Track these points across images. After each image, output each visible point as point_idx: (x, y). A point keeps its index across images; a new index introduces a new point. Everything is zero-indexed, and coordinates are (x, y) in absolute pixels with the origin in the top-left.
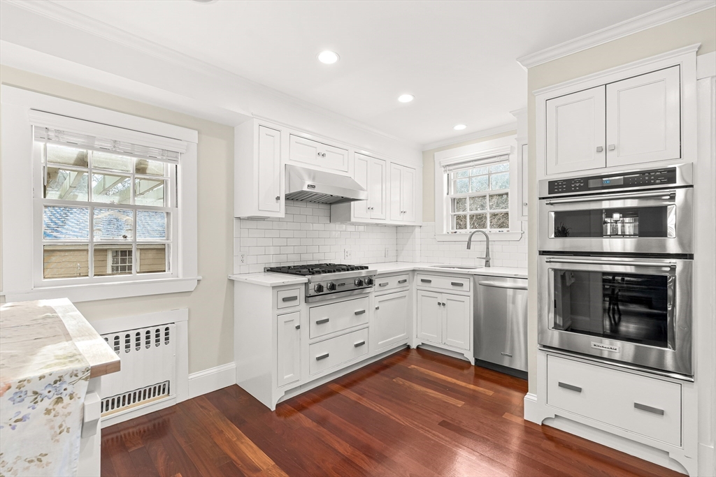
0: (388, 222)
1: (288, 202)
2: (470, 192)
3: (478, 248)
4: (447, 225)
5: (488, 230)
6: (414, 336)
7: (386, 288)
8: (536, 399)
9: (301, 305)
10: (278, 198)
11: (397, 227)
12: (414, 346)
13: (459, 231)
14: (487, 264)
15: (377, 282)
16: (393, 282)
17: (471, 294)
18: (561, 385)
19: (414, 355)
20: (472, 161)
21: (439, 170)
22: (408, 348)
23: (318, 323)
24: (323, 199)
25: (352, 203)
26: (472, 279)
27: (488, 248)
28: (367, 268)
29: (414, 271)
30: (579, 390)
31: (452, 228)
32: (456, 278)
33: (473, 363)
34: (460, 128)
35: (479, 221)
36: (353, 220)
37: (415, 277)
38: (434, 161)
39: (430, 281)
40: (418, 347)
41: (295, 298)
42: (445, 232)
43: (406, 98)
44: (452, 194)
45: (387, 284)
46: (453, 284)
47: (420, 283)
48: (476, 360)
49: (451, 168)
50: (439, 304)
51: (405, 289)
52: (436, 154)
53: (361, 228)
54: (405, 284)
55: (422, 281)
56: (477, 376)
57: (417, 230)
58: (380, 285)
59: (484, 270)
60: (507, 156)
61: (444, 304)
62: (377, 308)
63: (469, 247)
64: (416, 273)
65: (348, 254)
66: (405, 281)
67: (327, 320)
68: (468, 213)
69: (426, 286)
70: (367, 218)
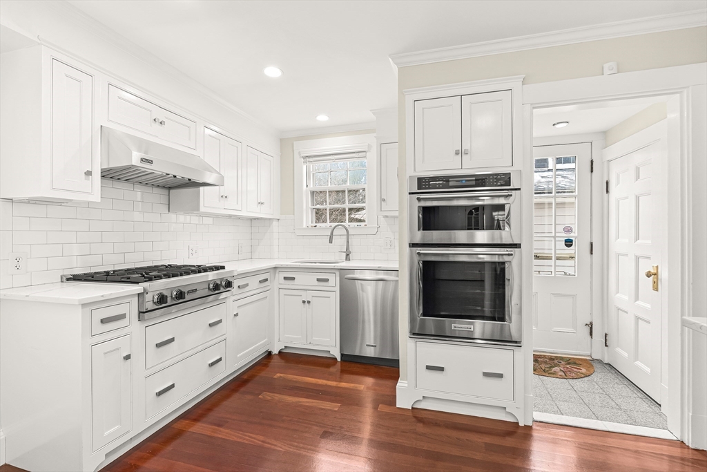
0: (244, 214)
1: (106, 181)
2: (329, 185)
3: (339, 241)
4: (308, 218)
5: (347, 224)
6: (276, 339)
7: (247, 289)
8: (406, 385)
9: (133, 326)
10: (89, 173)
11: (252, 219)
12: (276, 351)
13: (318, 225)
14: (348, 258)
15: (236, 284)
16: (254, 282)
17: (337, 289)
18: (428, 368)
19: (276, 361)
20: (333, 155)
21: (299, 161)
22: (269, 354)
23: (159, 345)
24: (160, 182)
25: (201, 188)
26: (338, 273)
27: (348, 242)
28: (223, 268)
29: (275, 268)
30: (441, 369)
31: (312, 222)
32: (320, 273)
33: (339, 359)
34: (323, 118)
35: (338, 215)
36: (202, 209)
37: (277, 274)
38: (293, 151)
39: (293, 279)
40: (280, 352)
41: (122, 317)
42: (305, 226)
43: (273, 72)
44: (312, 187)
45: (247, 285)
46: (318, 280)
47: (282, 281)
48: (342, 355)
49: (311, 159)
50: (304, 302)
51: (266, 289)
52: (295, 142)
53: (209, 221)
54: (267, 283)
55: (285, 278)
56: (343, 371)
57: (275, 223)
58: (239, 287)
59: (345, 264)
60: (364, 153)
61: (309, 302)
62: (236, 315)
63: (331, 242)
64: (277, 271)
65: (194, 252)
66: (266, 280)
67: (172, 340)
68: (328, 207)
69: (289, 284)
70: (220, 208)
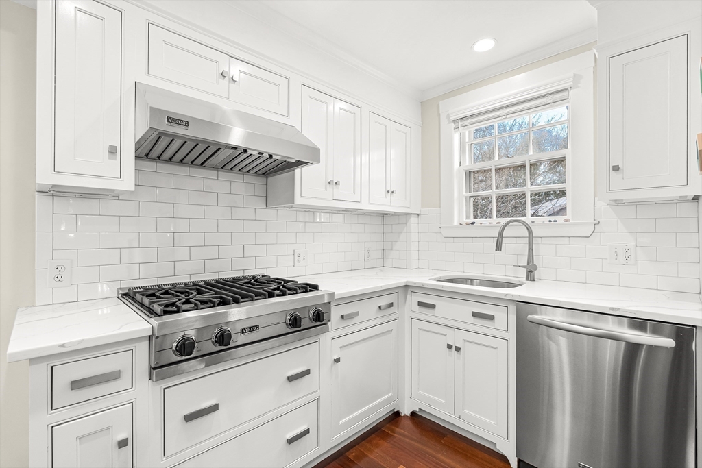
0: (365, 206)
2: (497, 160)
3: (515, 246)
4: (460, 212)
5: (528, 219)
6: (407, 395)
7: (356, 320)
10: (112, 151)
11: (384, 215)
12: (406, 411)
13: (478, 221)
14: (530, 275)
15: (336, 313)
16: (368, 310)
17: (512, 335)
19: (406, 431)
20: (502, 108)
21: (447, 127)
22: (396, 414)
23: (189, 418)
25: (297, 171)
26: (513, 308)
27: (531, 249)
28: (315, 288)
29: (406, 287)
31: (468, 217)
32: (480, 303)
34: (484, 45)
35: (512, 207)
36: (298, 200)
37: (409, 296)
38: (439, 115)
39: (433, 306)
40: (413, 414)
41: (114, 376)
42: (456, 223)
44: (468, 164)
45: (357, 314)
46: (475, 315)
47: (417, 308)
49: (466, 122)
50: (450, 347)
51: (391, 318)
52: (441, 103)
54: (391, 310)
55: (420, 304)
57: (413, 220)
58: (342, 317)
59: (526, 292)
60: (565, 93)
61: (458, 349)
62: (337, 361)
63: (499, 248)
64: (410, 290)
65: (301, 258)
66: (391, 305)
67: (215, 408)
68: (494, 192)
69: (425, 314)
70: (326, 198)
